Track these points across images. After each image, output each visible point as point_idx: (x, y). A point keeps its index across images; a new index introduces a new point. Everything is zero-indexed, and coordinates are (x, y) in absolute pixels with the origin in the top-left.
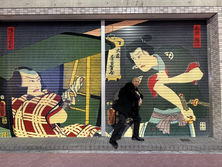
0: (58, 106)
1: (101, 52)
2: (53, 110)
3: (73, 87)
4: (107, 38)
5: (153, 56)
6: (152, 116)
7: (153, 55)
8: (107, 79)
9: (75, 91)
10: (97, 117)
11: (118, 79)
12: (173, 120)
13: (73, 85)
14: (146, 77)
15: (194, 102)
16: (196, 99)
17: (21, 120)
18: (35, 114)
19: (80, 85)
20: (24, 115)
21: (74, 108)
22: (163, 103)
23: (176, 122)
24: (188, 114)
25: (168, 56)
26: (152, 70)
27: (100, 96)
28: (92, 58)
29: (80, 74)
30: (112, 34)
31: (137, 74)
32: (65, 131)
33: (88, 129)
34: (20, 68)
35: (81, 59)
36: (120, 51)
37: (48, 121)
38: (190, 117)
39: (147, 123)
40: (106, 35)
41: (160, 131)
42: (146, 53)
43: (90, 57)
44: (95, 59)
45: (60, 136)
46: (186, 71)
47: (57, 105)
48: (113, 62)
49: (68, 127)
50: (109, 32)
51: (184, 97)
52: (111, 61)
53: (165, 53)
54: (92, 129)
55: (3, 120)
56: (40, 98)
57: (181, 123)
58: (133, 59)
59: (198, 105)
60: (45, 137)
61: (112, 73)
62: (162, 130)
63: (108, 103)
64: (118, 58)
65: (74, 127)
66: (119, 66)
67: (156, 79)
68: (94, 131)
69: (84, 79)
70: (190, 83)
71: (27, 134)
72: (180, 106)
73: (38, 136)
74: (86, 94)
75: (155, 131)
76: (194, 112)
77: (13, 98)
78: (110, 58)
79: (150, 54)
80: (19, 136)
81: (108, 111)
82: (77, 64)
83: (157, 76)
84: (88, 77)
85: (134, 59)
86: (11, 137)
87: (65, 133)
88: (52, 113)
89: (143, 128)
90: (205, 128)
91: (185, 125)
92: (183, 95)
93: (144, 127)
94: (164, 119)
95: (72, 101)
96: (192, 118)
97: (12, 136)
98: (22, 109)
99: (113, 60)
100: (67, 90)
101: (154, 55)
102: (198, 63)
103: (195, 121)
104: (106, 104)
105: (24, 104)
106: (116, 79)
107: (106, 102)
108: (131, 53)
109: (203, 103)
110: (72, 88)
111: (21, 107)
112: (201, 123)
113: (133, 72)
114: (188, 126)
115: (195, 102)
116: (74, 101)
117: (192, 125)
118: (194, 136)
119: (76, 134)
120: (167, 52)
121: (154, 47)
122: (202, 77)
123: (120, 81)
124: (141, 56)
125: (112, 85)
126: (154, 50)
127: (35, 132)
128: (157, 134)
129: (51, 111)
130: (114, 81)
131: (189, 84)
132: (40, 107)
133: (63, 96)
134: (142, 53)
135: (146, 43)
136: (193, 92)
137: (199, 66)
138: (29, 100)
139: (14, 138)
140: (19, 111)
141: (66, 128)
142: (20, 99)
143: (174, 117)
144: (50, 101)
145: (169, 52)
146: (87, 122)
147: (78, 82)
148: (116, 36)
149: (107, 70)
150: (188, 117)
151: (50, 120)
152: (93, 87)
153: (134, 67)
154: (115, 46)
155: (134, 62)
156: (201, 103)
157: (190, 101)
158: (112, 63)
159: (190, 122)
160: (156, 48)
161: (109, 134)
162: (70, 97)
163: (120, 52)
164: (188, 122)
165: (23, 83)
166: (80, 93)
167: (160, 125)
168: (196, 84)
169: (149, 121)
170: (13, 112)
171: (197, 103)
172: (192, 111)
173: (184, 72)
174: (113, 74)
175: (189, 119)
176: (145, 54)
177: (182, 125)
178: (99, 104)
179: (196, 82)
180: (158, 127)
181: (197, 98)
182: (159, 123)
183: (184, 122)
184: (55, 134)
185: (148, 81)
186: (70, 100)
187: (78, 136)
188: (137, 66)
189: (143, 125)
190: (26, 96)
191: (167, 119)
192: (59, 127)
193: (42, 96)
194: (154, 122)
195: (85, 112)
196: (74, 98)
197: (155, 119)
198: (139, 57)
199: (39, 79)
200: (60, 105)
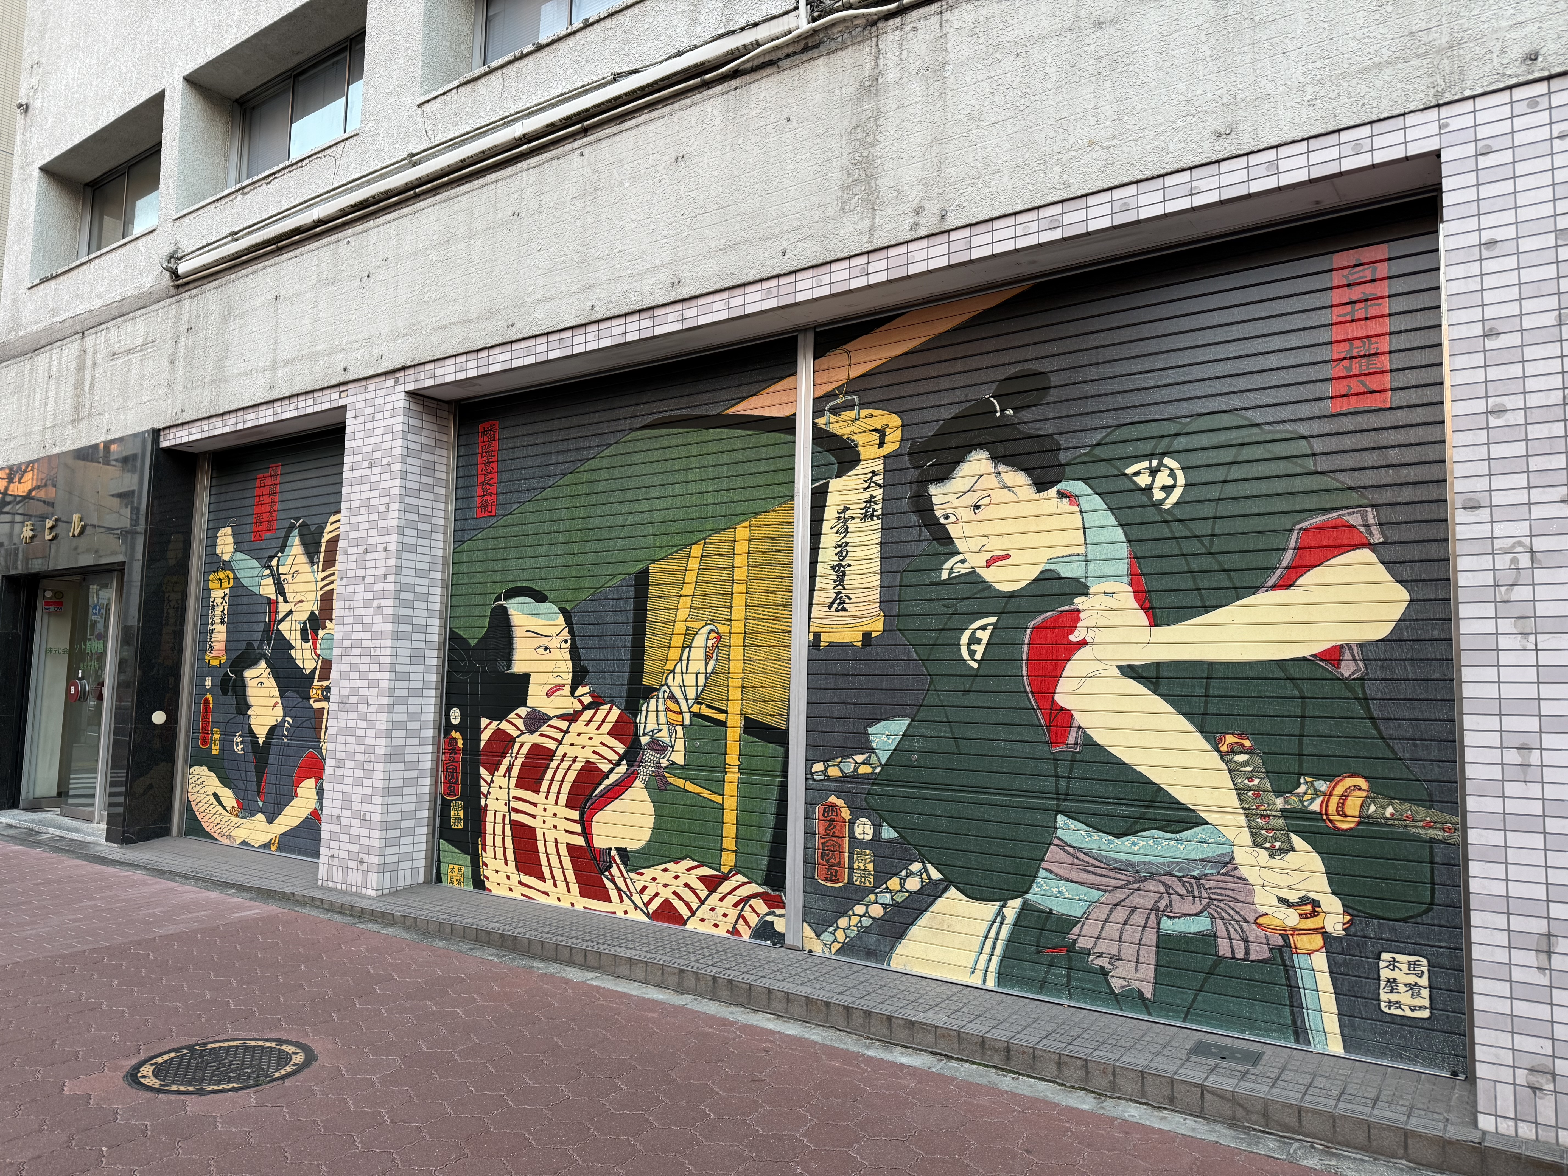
0: (623, 768)
1: (792, 497)
2: (607, 782)
3: (678, 677)
4: (821, 421)
5: (1058, 492)
6: (1044, 865)
7: (1054, 491)
8: (817, 636)
9: (687, 699)
10: (768, 837)
11: (867, 636)
12: (1179, 906)
13: (678, 669)
14: (1011, 621)
15: (1334, 801)
16: (1350, 782)
17: (504, 816)
18: (547, 798)
19: (707, 664)
20: (514, 797)
21: (680, 782)
22: (1110, 790)
23: (1201, 924)
24: (1289, 881)
25: (1149, 488)
26: (1047, 577)
27: (784, 727)
28: (757, 532)
29: (707, 614)
30: (847, 393)
31: (962, 606)
32: (645, 888)
33: (730, 893)
34: (511, 594)
35: (715, 538)
36: (879, 479)
37: (586, 833)
38: (1304, 900)
39: (1015, 904)
40: (819, 406)
41: (1090, 971)
42: (1018, 478)
43: (747, 523)
44: (769, 532)
45: (626, 912)
46: (1270, 583)
47: (618, 764)
48: (847, 543)
49: (655, 872)
50: (834, 386)
51: (1258, 761)
52: (838, 537)
53: (1130, 471)
54: (745, 900)
55: (452, 813)
56: (564, 725)
57: (1233, 935)
58: (947, 518)
59: (1364, 819)
60: (577, 907)
61: (839, 603)
62: (1104, 962)
63: (818, 767)
64: (869, 523)
65: (677, 877)
66: (876, 566)
67: (1073, 638)
68: (754, 911)
69: (719, 636)
70: (1304, 659)
71: (520, 883)
72: (1228, 819)
73: (551, 901)
74: (725, 712)
75: (1064, 963)
76: (1331, 874)
77: (484, 722)
78: (833, 523)
79: (1041, 486)
80: (496, 891)
81: (818, 811)
82: (697, 566)
83: (1078, 619)
84: (738, 626)
85: (952, 518)
86: (472, 889)
87: (646, 899)
88: (602, 795)
89: (992, 934)
90: (1427, 1003)
91: (1266, 955)
92: (1247, 743)
93: (996, 925)
94: (1119, 895)
95: (672, 747)
96: (1314, 914)
97: (475, 887)
98: (509, 770)
99: (846, 532)
100: (658, 690)
101: (1059, 486)
102: (1364, 516)
103: (1339, 939)
104: (809, 774)
105: (517, 746)
106: (856, 638)
107: (810, 761)
108: (933, 490)
109: (1408, 809)
110: (676, 683)
111: (506, 761)
112: (1385, 956)
113: (944, 592)
114: (1289, 971)
115: (1344, 797)
116: (680, 745)
117: (1320, 961)
118: (1336, 1047)
119: (684, 912)
120: (1146, 464)
121: (1063, 442)
122: (1398, 617)
123: (879, 649)
124: (986, 501)
125: (838, 667)
126: (1063, 457)
127: (542, 878)
128: (1075, 983)
129: (601, 788)
130: (849, 645)
131: (1295, 673)
132: (565, 765)
133: (643, 721)
134: (991, 481)
135: (1016, 421)
136: (1323, 727)
137: (1377, 538)
138: (532, 732)
139: (480, 895)
140: (499, 779)
141: (649, 873)
142: (504, 725)
143: (1184, 892)
144: (596, 741)
145: (1155, 463)
146: (728, 860)
147: (698, 653)
148: (862, 405)
149: (818, 585)
150: (1281, 900)
151: (596, 828)
152: (755, 680)
153: (948, 565)
154: (858, 454)
155: (949, 540)
156: (1389, 811)
157: (1302, 789)
158: (842, 549)
159: (1303, 942)
160: (1074, 442)
161: (818, 936)
162: (669, 724)
163: (879, 486)
164: (1284, 937)
165: (517, 655)
166: (704, 710)
167: (1091, 928)
168: (1347, 669)
169: (1028, 896)
170: (482, 783)
171: (1353, 806)
172: (1316, 862)
173: (1254, 589)
174: (845, 609)
175: (1291, 918)
176: (1007, 487)
177: (1240, 954)
178: (779, 767)
179: (1347, 655)
180: (1082, 943)
181: (1353, 775)
182: (1086, 916)
183: (1253, 932)
184: (609, 900)
185: (1025, 649)
186: (667, 741)
187: (690, 926)
188: (963, 561)
189: (991, 917)
190: (522, 711)
191: (1136, 900)
192: (626, 864)
193: (572, 718)
194: (1059, 907)
195: (722, 807)
196: (679, 729)
197: (1063, 886)
198: (977, 507)
199: (566, 641)
200: (630, 765)
